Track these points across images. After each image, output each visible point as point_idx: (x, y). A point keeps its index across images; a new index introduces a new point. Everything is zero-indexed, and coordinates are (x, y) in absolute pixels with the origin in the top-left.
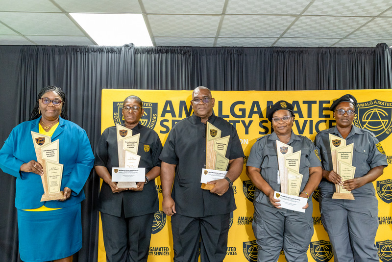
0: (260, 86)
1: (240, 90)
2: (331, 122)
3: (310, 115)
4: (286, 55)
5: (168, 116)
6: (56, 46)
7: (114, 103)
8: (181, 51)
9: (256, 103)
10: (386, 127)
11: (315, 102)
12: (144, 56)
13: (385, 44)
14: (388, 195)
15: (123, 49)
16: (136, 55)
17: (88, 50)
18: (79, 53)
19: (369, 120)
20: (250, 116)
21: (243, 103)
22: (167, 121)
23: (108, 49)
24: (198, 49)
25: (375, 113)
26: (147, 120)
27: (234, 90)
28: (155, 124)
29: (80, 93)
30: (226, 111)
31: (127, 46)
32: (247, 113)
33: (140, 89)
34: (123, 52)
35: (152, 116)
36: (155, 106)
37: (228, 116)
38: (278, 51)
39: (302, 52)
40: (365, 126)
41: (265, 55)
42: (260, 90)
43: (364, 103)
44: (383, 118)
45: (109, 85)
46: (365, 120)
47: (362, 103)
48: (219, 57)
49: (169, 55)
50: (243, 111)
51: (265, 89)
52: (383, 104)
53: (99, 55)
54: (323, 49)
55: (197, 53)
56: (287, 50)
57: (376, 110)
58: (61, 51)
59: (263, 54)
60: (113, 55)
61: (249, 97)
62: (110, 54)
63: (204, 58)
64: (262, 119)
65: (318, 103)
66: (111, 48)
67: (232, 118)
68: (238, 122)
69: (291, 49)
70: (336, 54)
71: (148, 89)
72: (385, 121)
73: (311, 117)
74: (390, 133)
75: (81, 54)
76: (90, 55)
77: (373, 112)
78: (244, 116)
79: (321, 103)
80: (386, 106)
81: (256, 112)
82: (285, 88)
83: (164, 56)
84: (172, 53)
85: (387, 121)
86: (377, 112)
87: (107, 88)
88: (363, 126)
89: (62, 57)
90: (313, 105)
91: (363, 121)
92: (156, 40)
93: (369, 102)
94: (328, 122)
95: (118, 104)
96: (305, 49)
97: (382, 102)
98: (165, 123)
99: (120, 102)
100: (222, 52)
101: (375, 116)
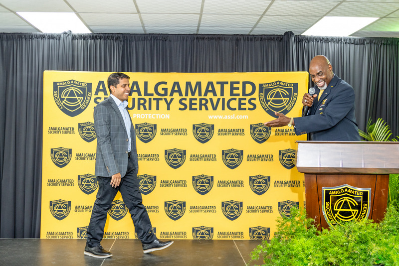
0: (182, 69)
1: (165, 72)
2: (240, 100)
3: (222, 94)
4: (206, 42)
5: (101, 94)
6: (4, 33)
7: (54, 82)
8: (113, 38)
9: (176, 84)
10: (287, 105)
11: (227, 83)
12: (81, 41)
13: (291, 32)
14: (289, 163)
15: (62, 35)
16: (74, 41)
17: (32, 36)
18: (24, 40)
19: (273, 99)
20: (171, 95)
21: (165, 83)
22: (100, 98)
23: (49, 36)
24: (128, 36)
25: (278, 92)
26: (82, 98)
27: (159, 72)
28: (89, 101)
29: (25, 73)
30: (151, 90)
31: (65, 33)
32: (169, 92)
33: (77, 70)
34: (62, 39)
35: (87, 94)
36: (89, 85)
37: (152, 95)
38: (198, 38)
39: (219, 38)
40: (269, 103)
41: (187, 41)
42: (182, 72)
43: (269, 84)
44: (284, 96)
45: (50, 68)
46: (269, 99)
47: (267, 84)
48: (147, 43)
49: (103, 41)
50: (165, 90)
51: (186, 71)
52: (285, 84)
53: (41, 41)
54: (238, 36)
55: (127, 40)
56: (206, 37)
57: (278, 90)
58: (8, 37)
59: (185, 40)
60: (53, 41)
61: (170, 78)
62: (51, 40)
63: (134, 44)
64: (181, 97)
65: (229, 83)
66: (52, 35)
67: (156, 96)
68: (161, 99)
69: (210, 36)
70: (248, 40)
71: (84, 70)
72: (286, 99)
73: (223, 96)
74: (291, 109)
75: (25, 40)
76: (34, 41)
77: (276, 91)
78: (166, 94)
79: (232, 83)
80: (287, 86)
81: (176, 91)
82: (204, 71)
83: (98, 41)
84: (105, 39)
85: (288, 99)
86: (280, 91)
87: (48, 70)
88: (267, 104)
89: (9, 42)
90: (225, 85)
91: (268, 99)
92: (91, 28)
93: (272, 83)
94: (238, 100)
95: (58, 84)
96: (221, 36)
97: (284, 83)
98: (98, 100)
99: (59, 82)
100: (149, 38)
101: (278, 95)
